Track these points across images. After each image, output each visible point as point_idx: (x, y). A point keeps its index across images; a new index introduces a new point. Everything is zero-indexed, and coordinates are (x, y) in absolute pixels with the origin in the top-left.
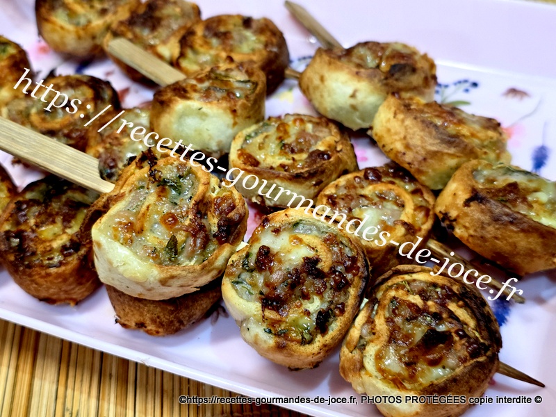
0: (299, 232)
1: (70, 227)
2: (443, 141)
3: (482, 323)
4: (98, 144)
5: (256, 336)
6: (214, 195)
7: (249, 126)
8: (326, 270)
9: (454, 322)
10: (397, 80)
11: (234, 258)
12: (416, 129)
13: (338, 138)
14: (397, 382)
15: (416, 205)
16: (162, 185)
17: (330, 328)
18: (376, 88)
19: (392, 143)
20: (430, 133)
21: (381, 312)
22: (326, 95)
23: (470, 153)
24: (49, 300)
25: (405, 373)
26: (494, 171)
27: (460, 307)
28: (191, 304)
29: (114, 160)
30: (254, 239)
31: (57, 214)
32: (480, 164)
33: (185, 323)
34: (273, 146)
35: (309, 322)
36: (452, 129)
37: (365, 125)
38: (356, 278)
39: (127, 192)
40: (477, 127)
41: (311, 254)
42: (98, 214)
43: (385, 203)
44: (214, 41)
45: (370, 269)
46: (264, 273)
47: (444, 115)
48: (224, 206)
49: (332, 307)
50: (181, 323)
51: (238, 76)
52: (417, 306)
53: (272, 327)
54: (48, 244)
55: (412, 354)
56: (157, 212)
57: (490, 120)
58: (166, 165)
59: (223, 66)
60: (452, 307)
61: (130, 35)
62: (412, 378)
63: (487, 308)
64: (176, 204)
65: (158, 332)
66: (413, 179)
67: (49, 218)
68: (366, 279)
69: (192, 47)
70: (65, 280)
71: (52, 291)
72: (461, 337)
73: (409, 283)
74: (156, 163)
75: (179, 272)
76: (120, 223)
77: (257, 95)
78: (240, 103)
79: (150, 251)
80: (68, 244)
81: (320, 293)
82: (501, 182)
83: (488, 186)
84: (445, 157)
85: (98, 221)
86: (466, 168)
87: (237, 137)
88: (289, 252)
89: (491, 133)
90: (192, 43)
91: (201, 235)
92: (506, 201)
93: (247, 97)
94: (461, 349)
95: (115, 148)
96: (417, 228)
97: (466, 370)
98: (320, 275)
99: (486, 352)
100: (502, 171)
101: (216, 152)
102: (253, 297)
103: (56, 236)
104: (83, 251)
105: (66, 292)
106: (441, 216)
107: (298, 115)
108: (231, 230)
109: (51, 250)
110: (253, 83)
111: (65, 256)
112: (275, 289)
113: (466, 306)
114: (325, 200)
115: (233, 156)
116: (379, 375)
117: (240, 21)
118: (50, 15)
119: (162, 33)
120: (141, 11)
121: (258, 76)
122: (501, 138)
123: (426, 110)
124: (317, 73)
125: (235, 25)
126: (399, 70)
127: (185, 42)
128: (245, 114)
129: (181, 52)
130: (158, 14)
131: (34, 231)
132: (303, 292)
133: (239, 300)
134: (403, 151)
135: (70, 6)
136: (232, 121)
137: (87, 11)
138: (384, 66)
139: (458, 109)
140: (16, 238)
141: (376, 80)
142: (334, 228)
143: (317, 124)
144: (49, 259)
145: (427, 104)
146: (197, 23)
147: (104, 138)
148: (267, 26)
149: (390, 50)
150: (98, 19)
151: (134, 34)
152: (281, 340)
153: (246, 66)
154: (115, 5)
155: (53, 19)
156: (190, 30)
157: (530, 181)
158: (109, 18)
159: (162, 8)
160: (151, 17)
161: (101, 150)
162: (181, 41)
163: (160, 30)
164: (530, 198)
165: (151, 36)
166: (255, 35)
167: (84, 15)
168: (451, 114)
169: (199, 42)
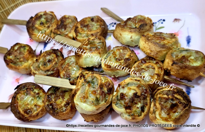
0: (129, 86)
1: (65, 99)
2: (161, 47)
3: (185, 98)
4: (63, 71)
5: (126, 117)
6: (103, 82)
7: (104, 55)
8: (140, 95)
9: (177, 100)
10: (142, 30)
12: (152, 46)
13: (131, 52)
14: (166, 120)
15: (158, 67)
16: (88, 82)
17: (145, 110)
18: (137, 34)
19: (146, 51)
20: (157, 46)
21: (157, 102)
22: (123, 39)
23: (169, 49)
24: (64, 120)
25: (168, 117)
26: (177, 52)
28: (105, 112)
29: (69, 75)
30: (117, 91)
31: (60, 96)
32: (173, 51)
33: (104, 117)
34: (113, 60)
35: (139, 110)
36: (162, 43)
37: (136, 45)
38: (148, 95)
39: (80, 88)
40: (169, 39)
41: (135, 92)
42: (74, 96)
43: (149, 69)
44: (85, 29)
45: (151, 91)
46: (123, 100)
47: (159, 39)
49: (144, 104)
51: (97, 41)
52: (166, 98)
53: (129, 114)
54: (60, 105)
55: (168, 111)
56: (90, 91)
57: (172, 34)
59: (92, 38)
60: (176, 96)
62: (170, 117)
63: (185, 94)
64: (94, 87)
65: (97, 121)
66: (155, 59)
67: (57, 97)
68: (151, 94)
69: (79, 32)
70: (68, 114)
71: (65, 118)
72: (180, 103)
73: (162, 92)
74: (85, 77)
75: (101, 106)
76: (81, 97)
77: (105, 46)
78: (100, 50)
79: (91, 102)
80: (66, 104)
81: (140, 102)
82: (180, 56)
83: (177, 58)
84: (163, 52)
85: (75, 98)
86: (169, 54)
88: (128, 93)
89: (173, 40)
91: (104, 94)
92: (183, 62)
93: (102, 48)
94: (181, 107)
95: (68, 71)
96: (160, 74)
97: (184, 112)
98: (138, 97)
99: (187, 106)
100: (179, 52)
101: (97, 65)
102: (122, 107)
103: (62, 102)
104: (70, 105)
105: (69, 117)
106: (166, 70)
107: (117, 47)
108: (111, 90)
109: (62, 107)
110: (102, 43)
111: (66, 107)
112: (128, 104)
113: (179, 95)
115: (103, 66)
116: (161, 119)
117: (90, 20)
118: (33, 32)
119: (68, 29)
120: (59, 24)
121: (102, 39)
122: (176, 39)
123: (154, 38)
124: (118, 33)
125: (89, 21)
126: (142, 26)
127: (76, 31)
128: (103, 52)
129: (76, 35)
130: (65, 24)
131: (55, 103)
132: (135, 102)
133: (118, 109)
134: (150, 52)
135: (38, 28)
136: (100, 56)
137: (43, 28)
138: (137, 26)
139: (161, 33)
140: (50, 106)
141: (137, 32)
142: (139, 82)
143: (123, 49)
144: (62, 109)
145: (153, 35)
146: (77, 23)
147: (63, 69)
148: (98, 19)
149: (137, 19)
150: (48, 29)
151: (60, 32)
152: (133, 117)
153: (97, 36)
154: (51, 24)
155: (34, 33)
156: (76, 26)
157: (188, 53)
158: (50, 29)
159: (65, 21)
160: (63, 25)
161: (64, 72)
162: (75, 31)
163: (67, 28)
164: (189, 59)
165: (65, 31)
166: (96, 23)
167: (43, 29)
168: (161, 38)
169: (80, 30)
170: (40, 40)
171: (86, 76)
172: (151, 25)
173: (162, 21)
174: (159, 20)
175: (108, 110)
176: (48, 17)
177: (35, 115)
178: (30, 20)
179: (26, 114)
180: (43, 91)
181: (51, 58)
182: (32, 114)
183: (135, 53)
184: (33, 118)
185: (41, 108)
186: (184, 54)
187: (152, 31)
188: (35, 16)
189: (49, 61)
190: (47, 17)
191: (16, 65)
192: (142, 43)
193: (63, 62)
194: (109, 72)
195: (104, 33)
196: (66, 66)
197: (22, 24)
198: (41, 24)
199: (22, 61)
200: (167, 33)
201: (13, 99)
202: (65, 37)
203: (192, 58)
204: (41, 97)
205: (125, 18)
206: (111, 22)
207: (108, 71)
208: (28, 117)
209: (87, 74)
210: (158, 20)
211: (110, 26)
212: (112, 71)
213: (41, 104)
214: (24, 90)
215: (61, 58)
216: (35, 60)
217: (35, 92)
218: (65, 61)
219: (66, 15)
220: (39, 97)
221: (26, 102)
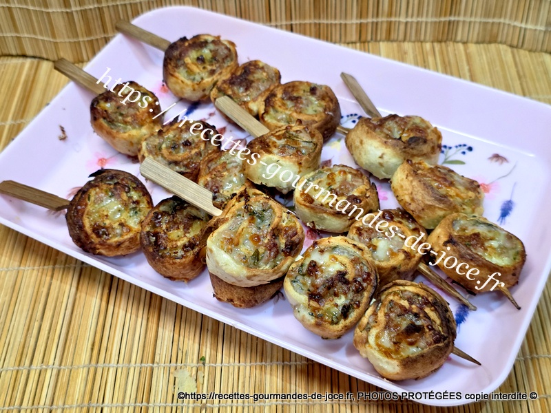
0: (336, 253)
1: (189, 233)
2: (436, 199)
3: (444, 323)
4: (208, 174)
5: (304, 316)
6: (284, 224)
7: (309, 173)
8: (351, 280)
9: (427, 320)
10: (412, 149)
11: (294, 266)
12: (419, 189)
13: (368, 187)
14: (387, 353)
16: (252, 214)
17: (350, 316)
18: (397, 154)
19: (403, 195)
20: (428, 192)
21: (382, 309)
22: (363, 154)
23: (454, 208)
24: (170, 278)
25: (393, 348)
26: (467, 222)
27: (432, 311)
28: (263, 290)
29: (217, 187)
30: (306, 255)
31: (181, 222)
32: (459, 215)
33: (258, 301)
35: (337, 311)
36: (443, 190)
37: (387, 177)
38: (369, 286)
39: (230, 218)
40: (462, 188)
41: (342, 268)
42: (210, 230)
44: (290, 104)
45: (379, 280)
46: (311, 278)
47: (440, 179)
48: (290, 232)
49: (352, 303)
50: (256, 301)
51: (304, 137)
52: (405, 308)
53: (313, 312)
54: (174, 243)
55: (398, 337)
56: (248, 233)
57: (472, 182)
58: (255, 202)
59: (296, 127)
60: (427, 310)
61: (230, 93)
62: (397, 352)
63: (449, 313)
64: (260, 229)
65: (241, 306)
66: (414, 221)
67: (174, 224)
68: (376, 287)
69: (273, 107)
70: (184, 267)
71: (175, 273)
72: (430, 330)
73: (402, 292)
74: (249, 200)
75: (259, 273)
76: (225, 238)
77: (316, 154)
78: (304, 158)
79: (242, 258)
80: (187, 244)
81: (345, 294)
82: (469, 232)
83: (461, 233)
84: (437, 209)
85: (211, 235)
86: (449, 219)
87: (301, 180)
88: (328, 266)
89: (471, 194)
90: (273, 103)
91: (275, 250)
92: (470, 245)
93: (309, 154)
94: (429, 337)
95: (218, 178)
96: (412, 255)
97: (430, 350)
98: (346, 282)
99: (444, 340)
100: (472, 222)
101: (286, 189)
102: (304, 292)
103: (179, 238)
104: (196, 249)
105: (183, 274)
107: (343, 166)
108: (293, 248)
109: (177, 247)
110: (314, 144)
111: (185, 252)
112: (318, 288)
113: (436, 310)
114: (354, 231)
115: (297, 194)
116: (377, 348)
117: (308, 89)
118: (175, 71)
119: (253, 92)
120: (239, 73)
121: (318, 137)
122: (478, 196)
123: (428, 175)
124: (358, 137)
125: (304, 91)
126: (415, 142)
127: (269, 102)
128: (307, 165)
129: (265, 110)
130: (251, 78)
131: (165, 233)
132: (335, 292)
133: (295, 293)
134: (409, 202)
135: (188, 66)
136: (298, 170)
137: (200, 70)
138: (405, 137)
139: (452, 171)
140: (153, 236)
141: (398, 148)
142: (358, 253)
143: (355, 175)
144: (175, 253)
145: (431, 168)
146: (278, 86)
147: (211, 170)
148: (327, 93)
149: (411, 123)
150: (208, 77)
151: (233, 91)
152: (319, 321)
153: (310, 128)
154: (220, 67)
155: (177, 74)
156: (273, 92)
157: (489, 232)
158: (215, 77)
159: (253, 73)
160: (246, 79)
161: (209, 179)
162: (265, 101)
163: (251, 90)
164: (486, 244)
165: (245, 94)
166: (318, 100)
167: (199, 73)
168: (445, 180)
169: (278, 103)
170: (183, 93)
171: (253, 199)
172: (436, 147)
173: (464, 149)
174: (460, 146)
175: (272, 290)
176: (220, 50)
177: (114, 244)
178: (179, 43)
179: (94, 236)
180: (149, 200)
181: (193, 139)
182: (108, 239)
183: (377, 193)
184: (106, 249)
185: (130, 235)
186: (481, 229)
187: (433, 160)
188: (191, 39)
189: (187, 144)
190: (218, 50)
191: (113, 127)
192: (400, 177)
193: (215, 156)
194: (306, 211)
195: (329, 129)
196: (219, 167)
197: (157, 46)
198: (198, 59)
199: (129, 122)
200: (463, 176)
201: (79, 196)
202: (240, 105)
203: (494, 244)
204: (140, 210)
205: (384, 112)
206: (353, 113)
207: (303, 207)
208: (97, 244)
209: (255, 194)
210: (457, 144)
211: (348, 120)
212: (312, 211)
213: (136, 226)
214: (110, 184)
216: (157, 131)
217: (131, 198)
218: (220, 156)
219: (260, 61)
220: (136, 211)
221: (103, 211)
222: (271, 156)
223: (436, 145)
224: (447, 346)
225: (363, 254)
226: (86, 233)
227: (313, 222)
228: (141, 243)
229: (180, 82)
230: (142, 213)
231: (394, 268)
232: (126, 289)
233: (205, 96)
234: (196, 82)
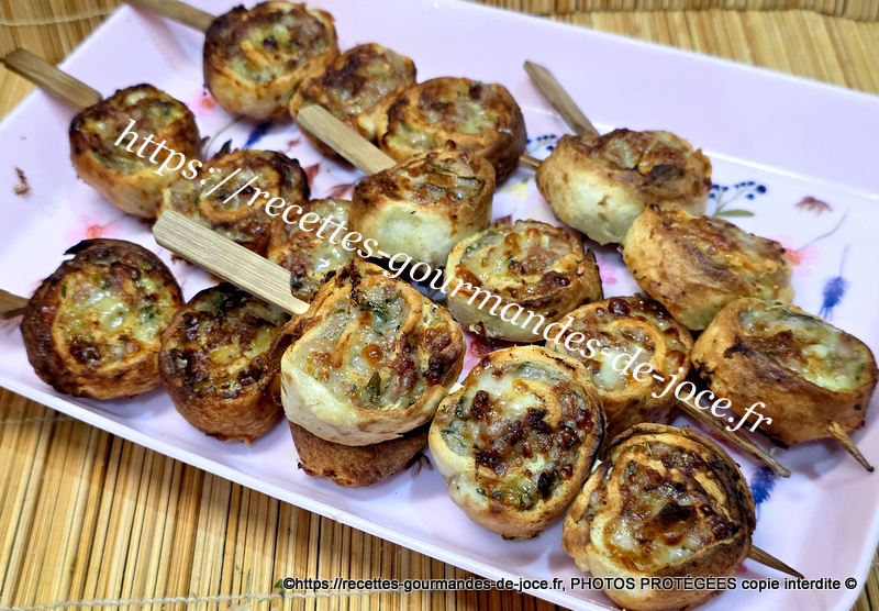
0: (525, 376)
1: (250, 350)
2: (707, 273)
3: (732, 500)
4: (284, 244)
5: (467, 497)
6: (426, 326)
7: (472, 235)
8: (554, 424)
9: (700, 495)
10: (659, 186)
12: (675, 255)
13: (580, 258)
14: (627, 561)
15: (668, 349)
16: (366, 309)
17: (554, 493)
18: (631, 196)
19: (645, 269)
20: (692, 261)
21: (615, 478)
22: (569, 198)
23: (740, 289)
24: (219, 436)
25: (637, 552)
26: (767, 314)
27: (709, 478)
28: (391, 452)
29: (302, 267)
30: (470, 382)
31: (234, 332)
32: (751, 302)
33: (382, 473)
34: (499, 264)
35: (529, 485)
36: (720, 257)
37: (615, 240)
38: (589, 436)
39: (323, 316)
40: (753, 254)
41: (537, 404)
42: (287, 341)
43: (631, 344)
44: (433, 116)
45: (607, 425)
46: (480, 423)
47: (713, 238)
48: (438, 340)
49: (558, 468)
50: (378, 473)
51: (461, 170)
52: (658, 474)
53: (486, 487)
54: (223, 369)
55: (647, 530)
56: (359, 343)
57: (771, 243)
58: (370, 285)
59: (444, 154)
60: (700, 477)
61: (324, 100)
62: (646, 557)
63: (740, 482)
64: (381, 334)
65: (349, 483)
66: (667, 316)
67: (222, 335)
68: (601, 438)
69: (403, 122)
70: (242, 414)
71: (225, 426)
72: (707, 514)
73: (651, 445)
74: (359, 283)
75: (381, 417)
76: (316, 354)
77: (483, 198)
78: (462, 207)
79: (348, 389)
80: (247, 370)
81: (544, 451)
82: (774, 328)
83: (756, 333)
84: (709, 292)
85: (289, 349)
86: (732, 309)
87: (456, 248)
88: (511, 400)
89: (770, 263)
90: (403, 115)
91: (409, 373)
92: (775, 354)
93: (471, 200)
94: (705, 527)
95: (303, 251)
97: (709, 553)
98: (546, 430)
99: (734, 534)
100: (776, 313)
103: (232, 359)
104: (264, 380)
105: (241, 427)
106: (697, 366)
107: (534, 222)
108: (444, 369)
109: (227, 376)
110: (480, 182)
111: (243, 384)
112: (492, 443)
113: (716, 477)
115: (450, 273)
116: (607, 551)
117: (467, 89)
118: (223, 65)
119: (366, 98)
120: (340, 66)
121: (485, 170)
122: (783, 268)
123: (691, 230)
124: (558, 169)
125: (459, 94)
126: (663, 173)
127: (396, 112)
128: (467, 220)
129: (388, 128)
130: (361, 72)
131: (205, 352)
132: (524, 449)
133: (449, 453)
134: (658, 281)
135: (249, 55)
136: (451, 229)
137: (269, 62)
138: (645, 166)
139: (733, 226)
140: (183, 358)
141: (633, 186)
142: (567, 374)
143: (555, 237)
144: (224, 387)
145: (694, 220)
146: (411, 87)
147: (291, 237)
148: (500, 96)
149: (654, 142)
150: (284, 74)
151: (330, 96)
152: (495, 503)
153: (471, 155)
154: (306, 56)
155: (227, 70)
156: (402, 98)
157: (809, 329)
158: (298, 74)
159: (366, 64)
160: (352, 76)
161: (287, 252)
162: (389, 112)
163: (363, 94)
164: (805, 352)
165: (351, 102)
166: (485, 109)
167: (267, 68)
168: (723, 239)
169: (412, 116)
170: (239, 104)
171: (366, 281)
172: (701, 184)
173: (752, 190)
174: (743, 184)
175: (408, 452)
176: (305, 28)
177: (110, 376)
178: (230, 16)
179: (72, 360)
180: (176, 294)
181: (257, 183)
182: (99, 366)
183: (597, 268)
184: (96, 384)
185: (141, 357)
186: (792, 326)
187: (696, 207)
188: (253, 9)
190: (300, 27)
191: (109, 164)
192: (639, 238)
195: (506, 159)
197: (192, 24)
198: (266, 42)
200: (752, 235)
201: (46, 289)
202: (344, 121)
203: (820, 350)
204: (158, 312)
205: (604, 128)
206: (549, 132)
207: (462, 295)
208: (78, 376)
209: (371, 272)
210: (739, 181)
211: (539, 146)
213: (151, 339)
214: (103, 266)
215: (296, 195)
217: (141, 289)
218: (308, 212)
219: (377, 45)
220: (152, 315)
221: (91, 314)
222: (399, 204)
223: (701, 180)
224: (740, 543)
225: (575, 377)
226: (58, 356)
227: (481, 324)
228: (161, 371)
229: (234, 84)
230: (162, 317)
231: (633, 402)
232: (136, 461)
233: (279, 108)
234: (262, 83)
